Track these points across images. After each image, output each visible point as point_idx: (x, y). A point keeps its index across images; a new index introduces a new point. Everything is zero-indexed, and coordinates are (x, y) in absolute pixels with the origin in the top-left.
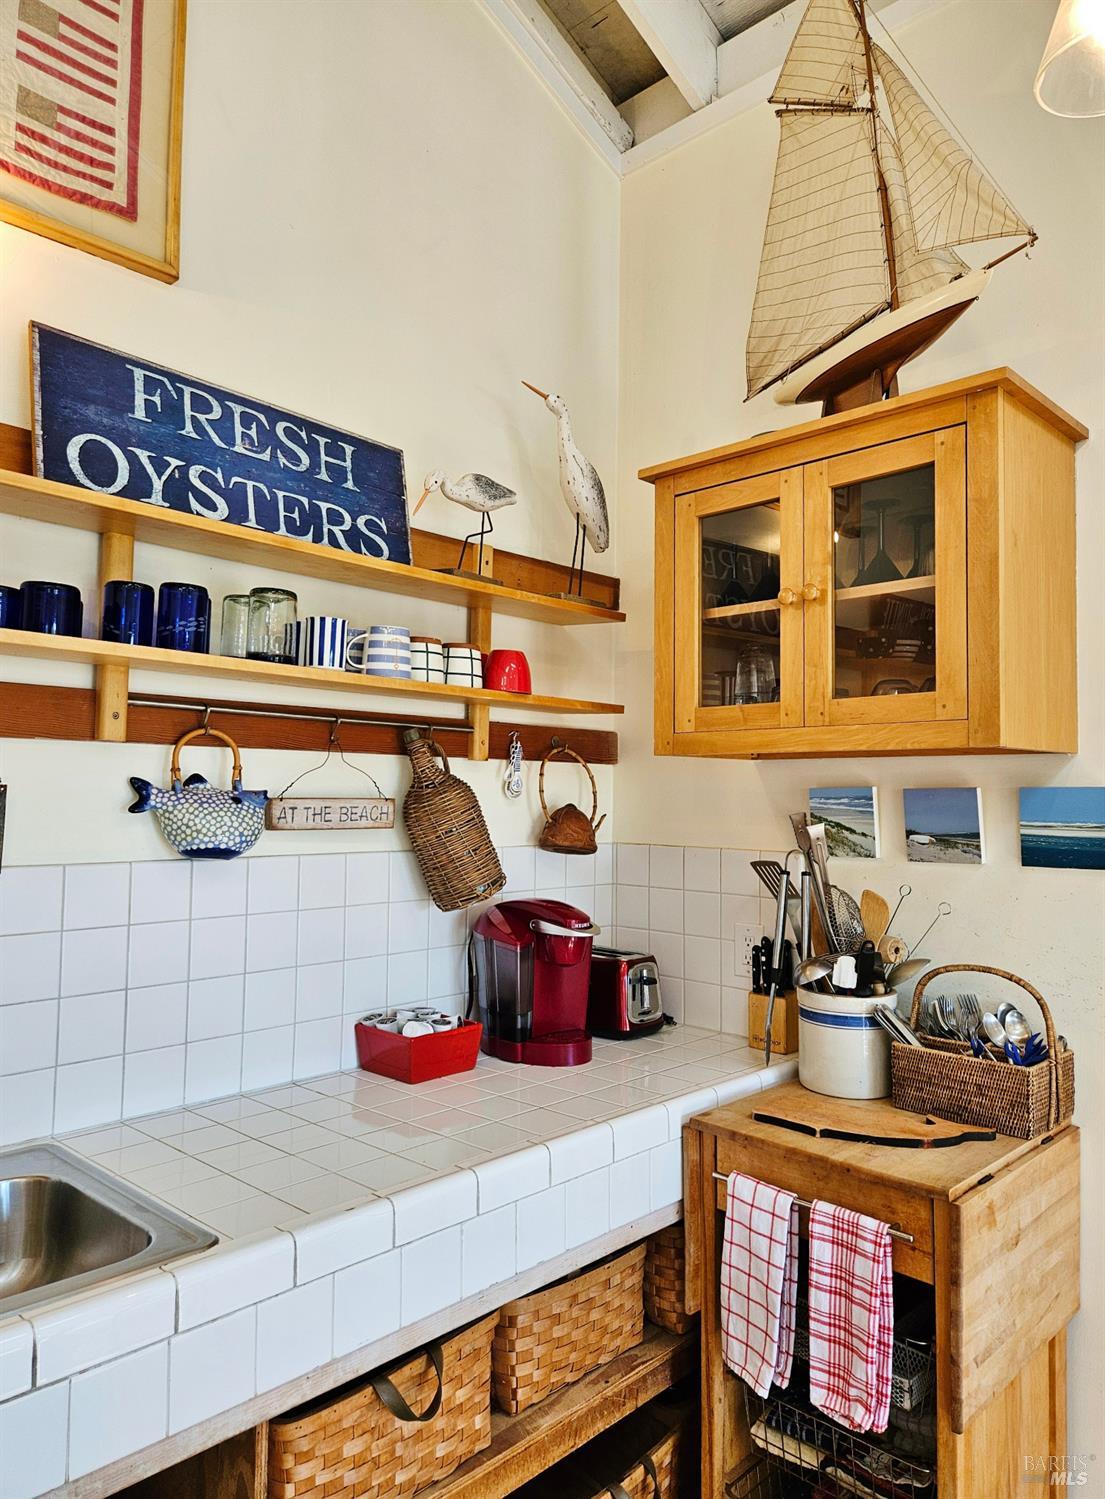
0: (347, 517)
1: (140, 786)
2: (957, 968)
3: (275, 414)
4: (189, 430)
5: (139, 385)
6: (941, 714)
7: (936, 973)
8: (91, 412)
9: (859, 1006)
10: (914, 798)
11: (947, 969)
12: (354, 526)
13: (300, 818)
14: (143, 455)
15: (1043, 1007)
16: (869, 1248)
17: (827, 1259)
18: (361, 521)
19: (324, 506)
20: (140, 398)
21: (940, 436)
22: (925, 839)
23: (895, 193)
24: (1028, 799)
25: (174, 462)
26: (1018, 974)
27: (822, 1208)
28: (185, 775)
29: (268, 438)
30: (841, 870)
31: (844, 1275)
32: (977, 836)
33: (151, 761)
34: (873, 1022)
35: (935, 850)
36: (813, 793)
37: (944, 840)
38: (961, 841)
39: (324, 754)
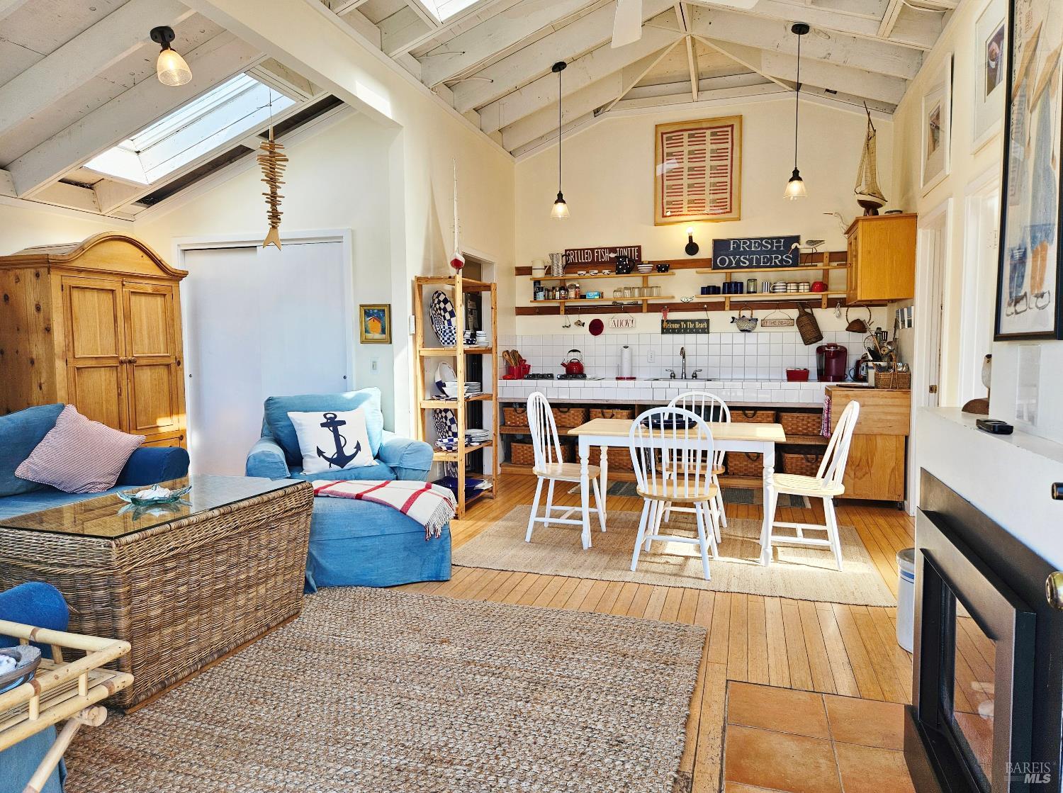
0: (780, 257)
1: (733, 318)
3: (762, 239)
4: (742, 249)
5: (732, 244)
8: (722, 252)
12: (782, 258)
13: (768, 324)
14: (731, 257)
18: (784, 257)
19: (773, 256)
20: (732, 246)
25: (738, 257)
28: (741, 316)
29: (760, 245)
33: (735, 314)
39: (774, 310)
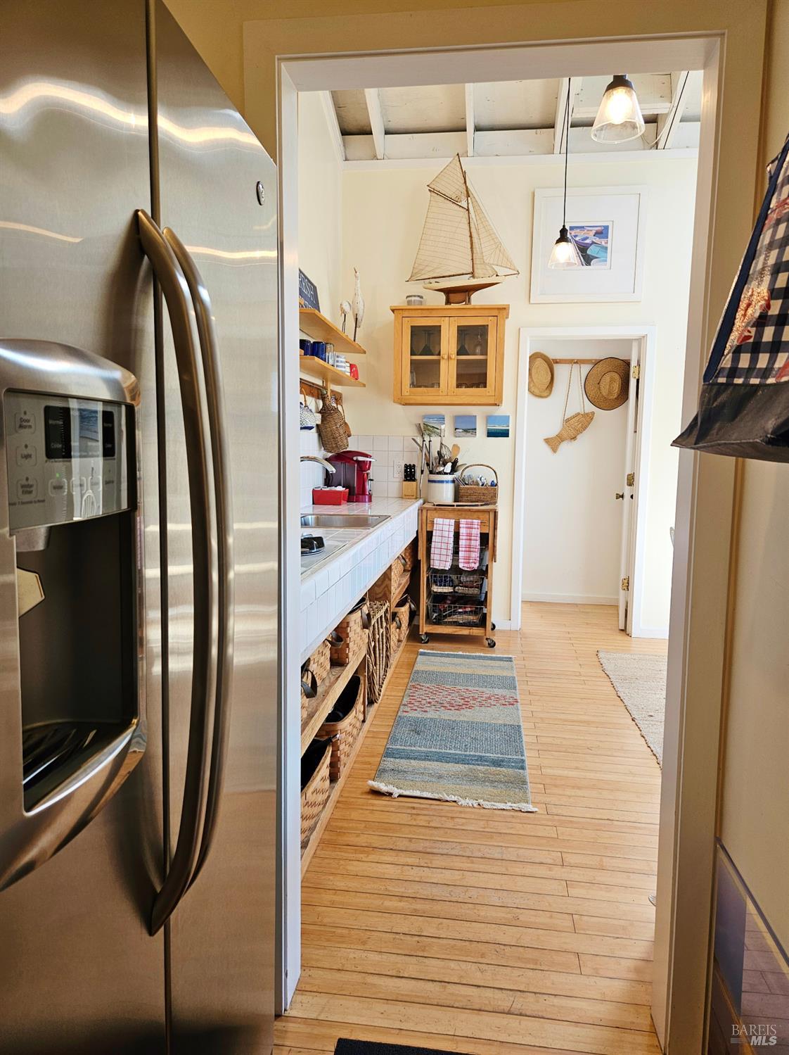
2: (474, 465)
6: (488, 394)
7: (468, 467)
9: (450, 477)
10: (457, 419)
11: (471, 466)
15: (495, 473)
16: (476, 526)
17: (465, 532)
21: (490, 318)
22: (461, 430)
23: (475, 240)
24: (489, 419)
26: (490, 465)
27: (463, 521)
30: (436, 441)
31: (470, 535)
32: (475, 429)
34: (453, 481)
35: (464, 434)
36: (424, 417)
37: (466, 431)
38: (471, 431)
